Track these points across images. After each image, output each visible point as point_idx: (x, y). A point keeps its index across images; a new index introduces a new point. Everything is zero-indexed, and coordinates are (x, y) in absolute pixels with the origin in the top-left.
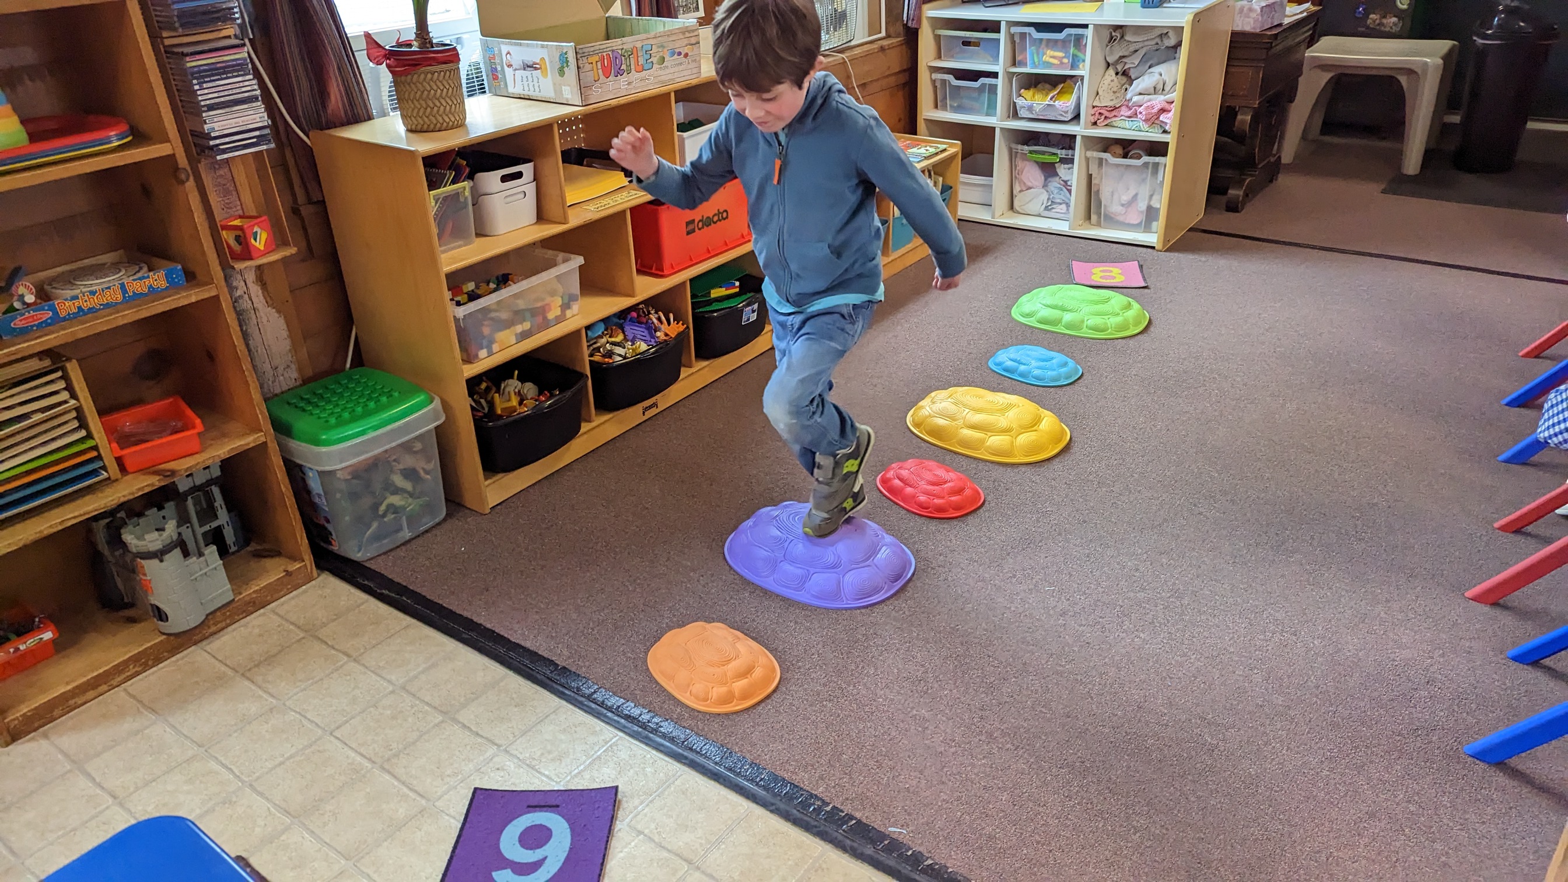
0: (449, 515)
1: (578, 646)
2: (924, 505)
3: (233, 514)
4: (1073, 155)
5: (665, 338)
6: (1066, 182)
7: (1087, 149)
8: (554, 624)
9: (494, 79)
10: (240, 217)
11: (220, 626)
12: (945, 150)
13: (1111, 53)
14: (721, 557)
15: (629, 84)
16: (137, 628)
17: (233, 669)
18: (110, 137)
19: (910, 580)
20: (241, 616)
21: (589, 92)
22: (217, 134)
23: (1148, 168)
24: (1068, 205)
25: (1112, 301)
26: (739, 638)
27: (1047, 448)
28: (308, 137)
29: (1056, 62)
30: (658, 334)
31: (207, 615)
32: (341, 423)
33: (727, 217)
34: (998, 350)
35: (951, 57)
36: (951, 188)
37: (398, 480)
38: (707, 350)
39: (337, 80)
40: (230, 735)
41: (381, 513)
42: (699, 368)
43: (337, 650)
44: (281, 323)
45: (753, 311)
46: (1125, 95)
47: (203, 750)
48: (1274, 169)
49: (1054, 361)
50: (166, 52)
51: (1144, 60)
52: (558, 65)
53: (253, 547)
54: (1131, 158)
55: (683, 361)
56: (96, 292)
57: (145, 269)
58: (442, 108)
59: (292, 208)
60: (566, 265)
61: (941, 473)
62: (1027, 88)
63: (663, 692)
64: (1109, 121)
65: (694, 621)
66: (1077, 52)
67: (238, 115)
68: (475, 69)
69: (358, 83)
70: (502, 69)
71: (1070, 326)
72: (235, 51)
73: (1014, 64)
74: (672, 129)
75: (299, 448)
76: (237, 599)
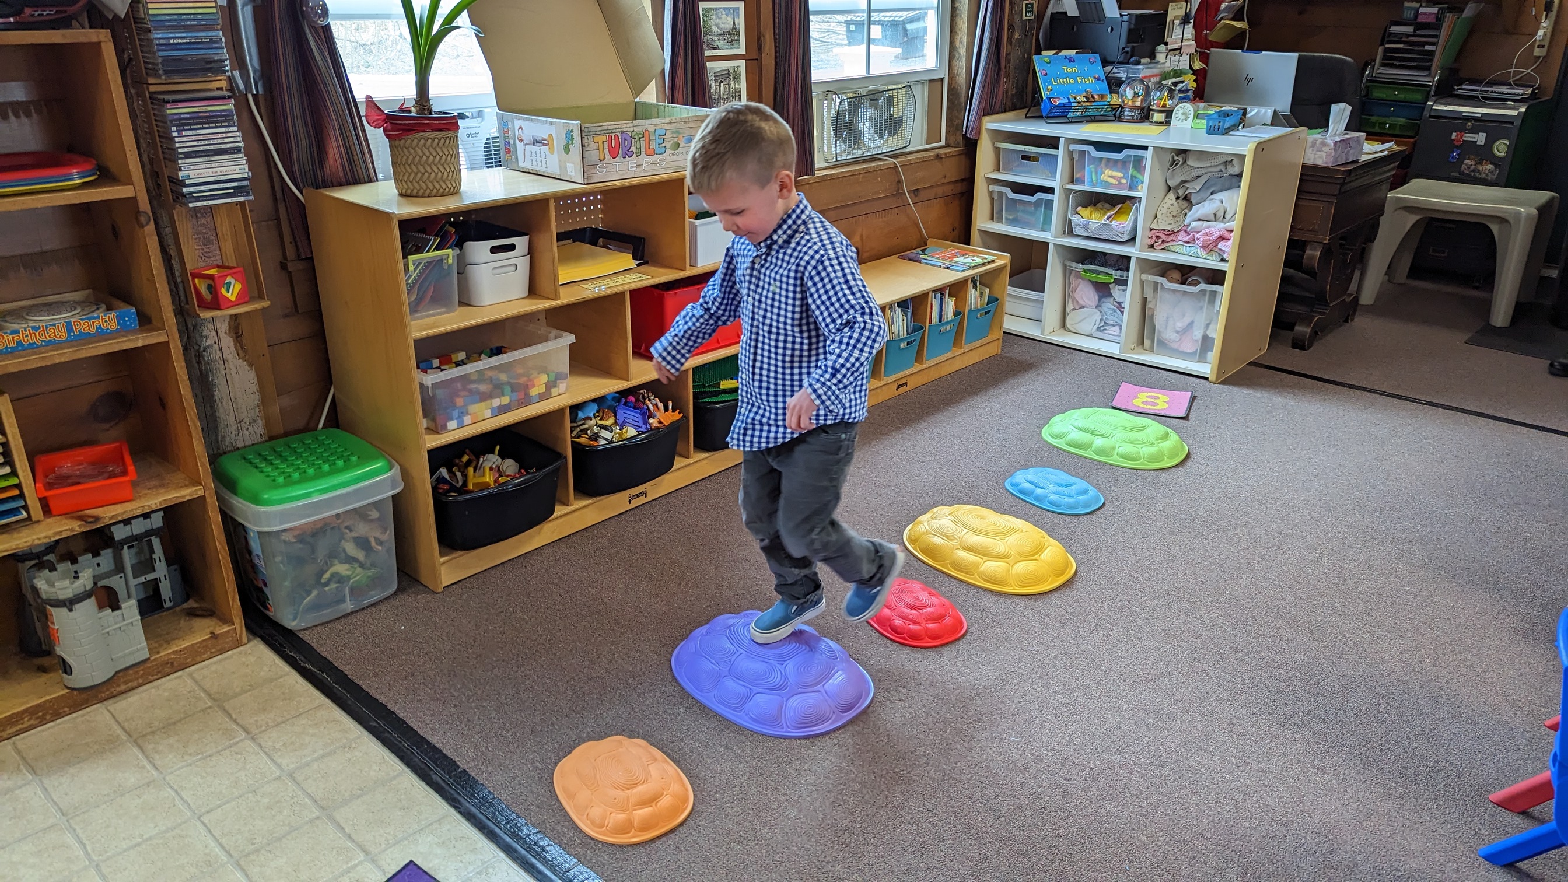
0: (400, 590)
1: (486, 748)
2: (899, 630)
3: (174, 567)
4: (1127, 277)
5: (658, 425)
6: (1120, 304)
7: (1142, 272)
8: (468, 720)
9: (507, 153)
10: (218, 267)
11: (130, 684)
12: (993, 261)
13: (1173, 177)
14: (667, 665)
15: (638, 166)
16: (44, 678)
17: (129, 734)
18: (70, 174)
19: (864, 711)
20: (155, 677)
21: (593, 171)
22: (192, 181)
23: (1205, 295)
24: (1121, 326)
25: (1148, 430)
26: (656, 760)
27: (1045, 581)
28: (302, 193)
29: (1114, 181)
30: (651, 420)
31: (117, 673)
32: (289, 482)
34: (1019, 470)
35: (1009, 170)
36: (998, 300)
37: (351, 549)
38: (705, 443)
39: (337, 140)
40: (98, 806)
41: (323, 581)
42: (697, 459)
43: (238, 724)
44: (252, 375)
46: (1184, 221)
47: (64, 819)
48: (1351, 309)
49: (1073, 487)
50: (150, 98)
51: (1205, 186)
52: (563, 143)
53: (192, 604)
54: (1189, 284)
55: (679, 448)
56: (39, 328)
57: (104, 307)
58: (433, 175)
59: (281, 263)
60: (558, 340)
61: (924, 596)
62: (1085, 206)
63: (561, 811)
64: (1166, 245)
65: (617, 734)
66: (1135, 173)
67: (217, 165)
68: (493, 143)
69: (361, 146)
70: (515, 144)
71: (1098, 452)
72: (220, 102)
73: (1072, 181)
74: (684, 215)
75: (240, 505)
76: (152, 658)
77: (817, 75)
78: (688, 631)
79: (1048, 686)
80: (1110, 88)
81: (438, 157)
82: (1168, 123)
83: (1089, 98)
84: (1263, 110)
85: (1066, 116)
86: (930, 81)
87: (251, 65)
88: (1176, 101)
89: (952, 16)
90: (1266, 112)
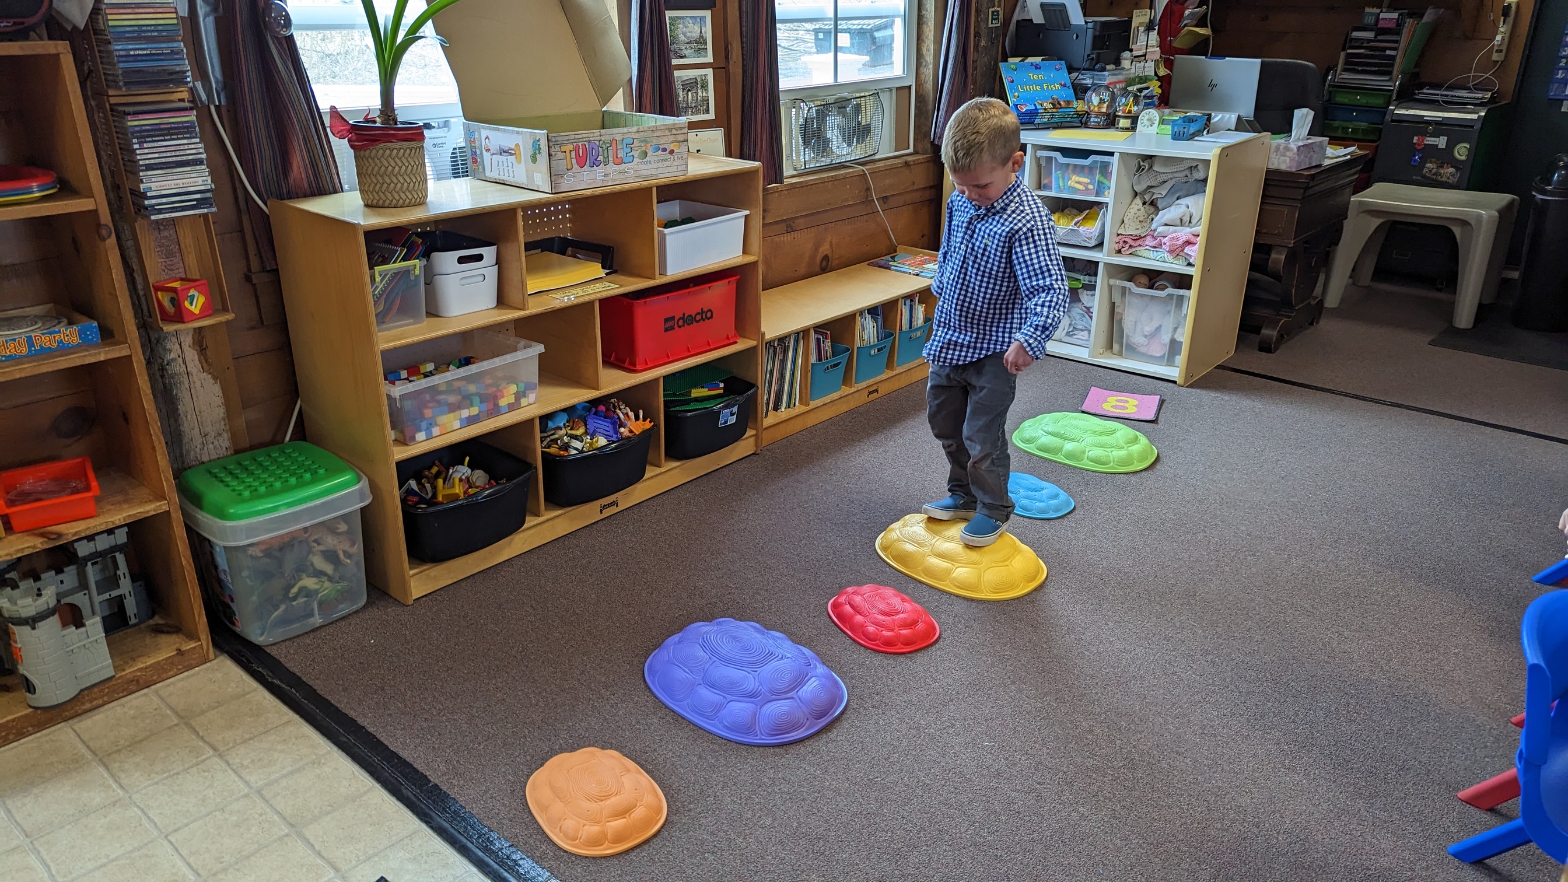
0: (370, 604)
1: (458, 762)
2: (872, 637)
3: (139, 583)
4: (1096, 282)
5: (629, 434)
6: (1088, 308)
7: (1110, 276)
8: (440, 734)
9: (473, 162)
10: (182, 279)
13: (1139, 183)
14: (640, 675)
16: (6, 697)
17: (94, 753)
18: (31, 187)
19: (838, 719)
20: (121, 695)
21: (561, 181)
22: (154, 194)
23: (1172, 299)
24: (1089, 331)
25: (1118, 434)
26: (628, 771)
27: (1018, 586)
28: (266, 205)
29: (1081, 187)
30: (622, 430)
31: (82, 691)
32: (256, 496)
33: (711, 317)
37: (319, 562)
38: (677, 453)
39: (301, 151)
40: (63, 827)
41: (291, 596)
42: (669, 467)
43: (205, 741)
44: (217, 389)
45: (732, 414)
46: (1151, 225)
47: (28, 840)
48: (1316, 312)
49: (1044, 492)
50: (112, 110)
51: (1171, 191)
52: (530, 152)
53: (157, 620)
54: (1156, 289)
55: (650, 457)
57: (65, 321)
58: (399, 185)
59: (245, 275)
60: (526, 350)
61: (896, 602)
63: (533, 823)
64: (1133, 250)
65: (589, 746)
66: (1102, 179)
67: (179, 177)
68: (460, 153)
69: (325, 156)
70: (481, 154)
71: (1070, 456)
72: (183, 113)
73: (1039, 187)
74: (653, 224)
75: (205, 520)
76: (117, 676)
77: (785, 83)
78: (660, 641)
79: (1021, 691)
80: (1076, 94)
81: (404, 167)
82: (1133, 128)
83: (1056, 104)
84: (1227, 116)
85: (1033, 123)
86: (898, 89)
87: (214, 76)
88: (1141, 107)
89: (919, 24)
90: (1230, 118)
